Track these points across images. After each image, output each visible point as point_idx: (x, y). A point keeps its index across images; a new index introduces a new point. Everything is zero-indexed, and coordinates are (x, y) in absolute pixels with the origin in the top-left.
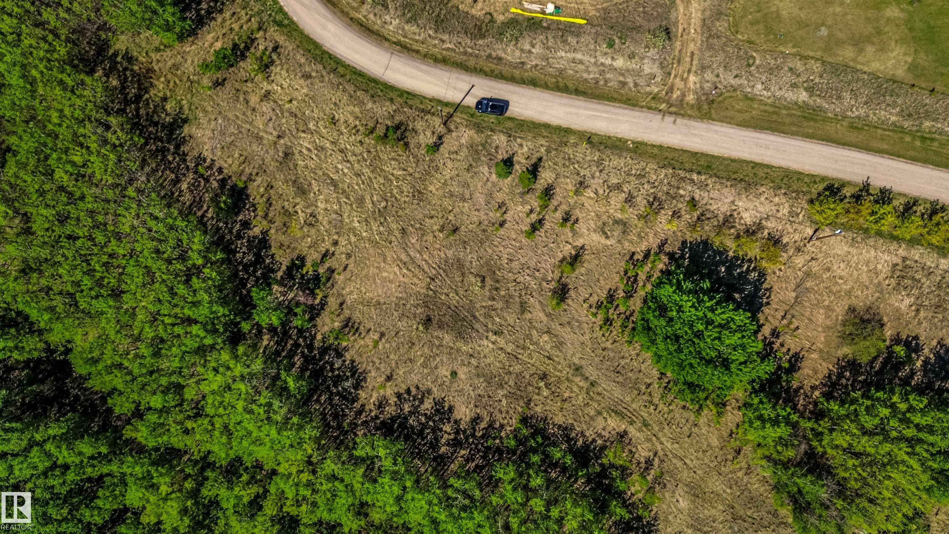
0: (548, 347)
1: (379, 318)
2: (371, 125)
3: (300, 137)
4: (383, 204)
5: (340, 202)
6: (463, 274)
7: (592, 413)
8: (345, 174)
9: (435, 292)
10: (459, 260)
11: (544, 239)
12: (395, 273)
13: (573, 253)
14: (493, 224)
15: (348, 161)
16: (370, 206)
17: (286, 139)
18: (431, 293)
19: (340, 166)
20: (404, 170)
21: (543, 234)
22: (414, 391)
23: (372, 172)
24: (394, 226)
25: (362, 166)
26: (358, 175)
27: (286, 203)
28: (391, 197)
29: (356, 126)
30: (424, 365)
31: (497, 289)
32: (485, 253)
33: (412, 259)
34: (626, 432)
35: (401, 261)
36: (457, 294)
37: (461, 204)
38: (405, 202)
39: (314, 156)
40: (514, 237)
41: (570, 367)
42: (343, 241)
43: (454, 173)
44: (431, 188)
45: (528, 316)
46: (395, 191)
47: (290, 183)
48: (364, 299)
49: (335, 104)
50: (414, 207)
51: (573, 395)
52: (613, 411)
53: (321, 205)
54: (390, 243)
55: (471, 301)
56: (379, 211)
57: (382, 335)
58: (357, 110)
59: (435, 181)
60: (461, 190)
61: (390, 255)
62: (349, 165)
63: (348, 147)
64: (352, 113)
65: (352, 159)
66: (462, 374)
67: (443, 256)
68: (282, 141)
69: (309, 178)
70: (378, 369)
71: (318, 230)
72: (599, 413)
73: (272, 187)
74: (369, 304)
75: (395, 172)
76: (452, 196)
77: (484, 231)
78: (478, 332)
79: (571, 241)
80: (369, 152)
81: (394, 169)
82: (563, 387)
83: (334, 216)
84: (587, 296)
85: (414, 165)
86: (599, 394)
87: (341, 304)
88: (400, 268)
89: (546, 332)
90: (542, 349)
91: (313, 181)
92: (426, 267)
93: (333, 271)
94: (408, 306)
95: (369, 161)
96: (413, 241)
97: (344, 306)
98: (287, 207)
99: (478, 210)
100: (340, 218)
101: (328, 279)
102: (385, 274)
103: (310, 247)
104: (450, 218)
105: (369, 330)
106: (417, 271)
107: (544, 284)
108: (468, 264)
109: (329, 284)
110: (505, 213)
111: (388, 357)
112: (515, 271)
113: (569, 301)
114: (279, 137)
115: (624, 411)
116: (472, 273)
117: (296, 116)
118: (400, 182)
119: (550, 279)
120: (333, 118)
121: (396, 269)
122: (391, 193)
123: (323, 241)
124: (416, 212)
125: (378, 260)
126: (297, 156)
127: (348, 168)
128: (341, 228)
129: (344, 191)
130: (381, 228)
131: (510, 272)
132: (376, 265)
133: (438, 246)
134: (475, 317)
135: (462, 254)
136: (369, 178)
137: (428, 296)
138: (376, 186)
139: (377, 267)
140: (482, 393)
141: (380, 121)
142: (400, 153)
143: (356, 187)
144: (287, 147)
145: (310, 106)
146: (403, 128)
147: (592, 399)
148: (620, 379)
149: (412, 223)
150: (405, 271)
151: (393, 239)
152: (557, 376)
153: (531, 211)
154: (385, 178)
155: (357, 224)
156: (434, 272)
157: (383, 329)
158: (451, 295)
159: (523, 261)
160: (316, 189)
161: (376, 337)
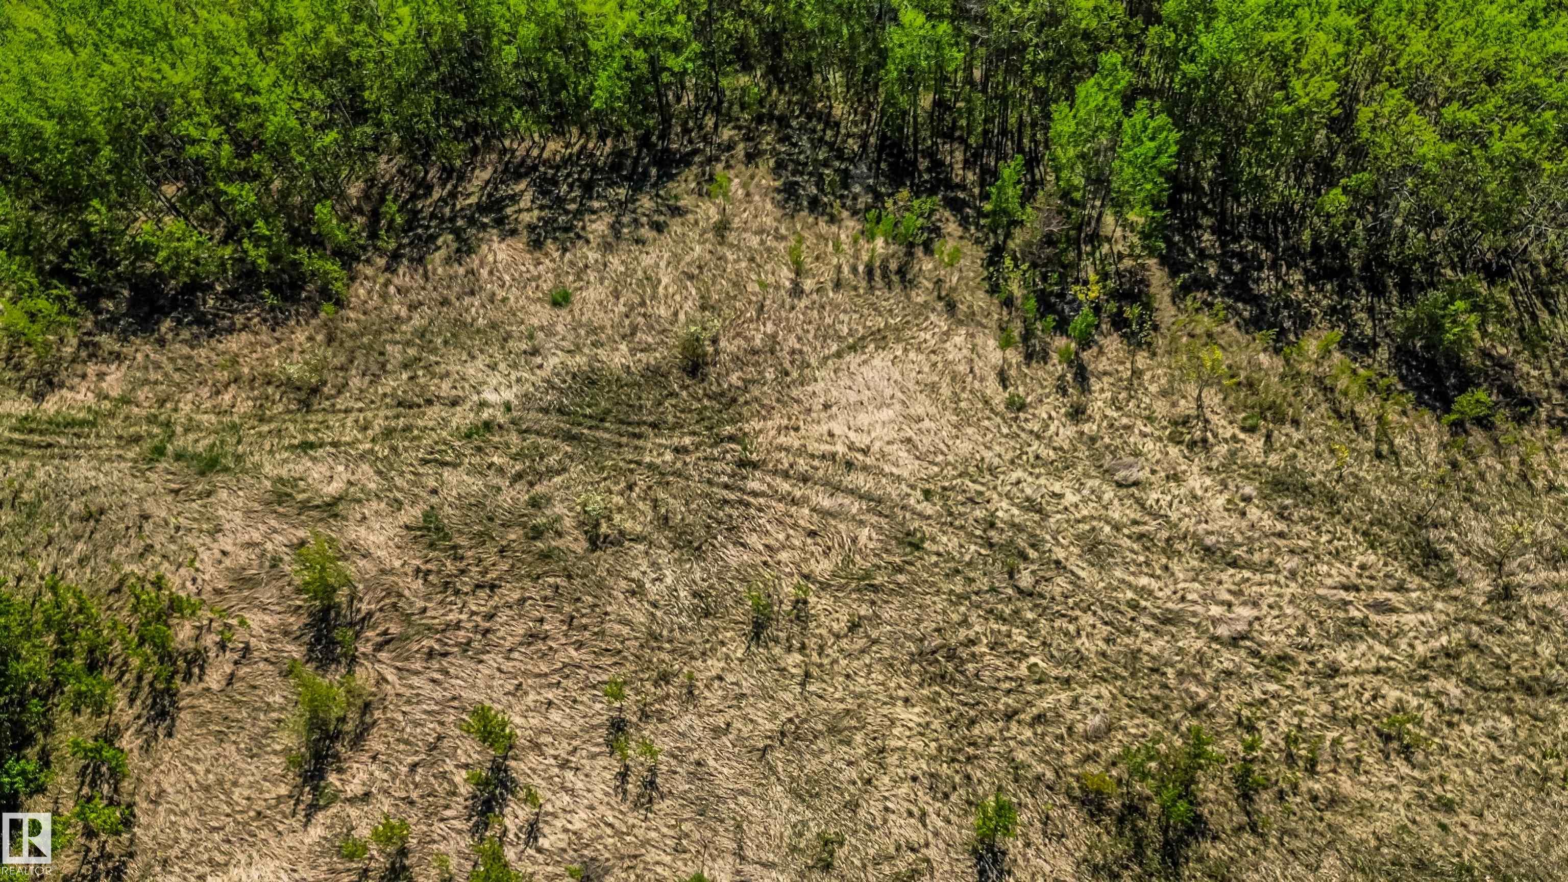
0: (317, 472)
1: (828, 321)
2: (1265, 803)
3: (1444, 628)
4: (1025, 580)
5: (1156, 516)
6: (664, 521)
7: (141, 395)
8: (1208, 598)
9: (719, 440)
10: (698, 552)
11: (449, 765)
12: (858, 430)
13: (333, 778)
14: (645, 716)
15: (1234, 641)
16: (1060, 554)
17: (1479, 601)
18: (729, 429)
19: (1247, 612)
20: (1039, 719)
21: (460, 777)
22: (646, 232)
23: (1135, 654)
24: (949, 542)
25: (1180, 651)
26: (1168, 619)
27: (1297, 436)
28: (1016, 612)
29: (1311, 768)
30: (649, 282)
31: (537, 533)
32: (626, 611)
33: (837, 489)
34: (38, 397)
35: (865, 468)
36: (651, 466)
37: (785, 715)
38: (965, 622)
39: (1350, 596)
40: (555, 716)
41: (239, 458)
42: (1066, 433)
43: (871, 808)
44: (912, 716)
45: (412, 514)
46: (1019, 636)
47: (1339, 489)
48: (898, 340)
49: (1448, 807)
50: (928, 626)
51: (208, 405)
52: (83, 423)
53: (1196, 482)
54: (927, 494)
55: (603, 469)
56: (1025, 557)
57: (797, 291)
58: (1358, 831)
59: (916, 744)
60: (812, 765)
61: (908, 466)
62: (1223, 631)
63: (1272, 687)
64: (1363, 809)
65: (1227, 659)
66: (541, 315)
67: (753, 540)
68: (1483, 585)
69: (1299, 528)
70: (760, 232)
71: (1150, 419)
72: (125, 400)
73: (1379, 455)
74: (880, 338)
75: (1065, 697)
76: (833, 730)
77: (665, 678)
78: (542, 410)
79: (353, 812)
80: (1198, 709)
81: (1075, 703)
82: (245, 406)
83: (1136, 474)
84: (243, 671)
85: (1021, 755)
86: (136, 439)
87: (951, 307)
88: (851, 447)
89: (337, 500)
90: (335, 457)
91: (1280, 526)
92: (785, 486)
93: (1029, 357)
94: (770, 375)
95: (1172, 682)
96: (864, 534)
97: (940, 306)
98: (1288, 428)
99: (718, 732)
100: (1120, 475)
101: (1027, 336)
102: (886, 414)
103: (1137, 373)
104: (797, 657)
105: (838, 285)
106: (802, 464)
107: (394, 629)
108: (664, 557)
109: (1017, 329)
110: (623, 776)
111: (752, 260)
112: (502, 618)
113: (296, 623)
114: (1507, 593)
115: (48, 439)
116: (637, 539)
117: (1528, 689)
118: (1023, 670)
119: (383, 655)
120: (1406, 752)
121: (861, 440)
122: (1028, 624)
123: (1114, 402)
124: (911, 614)
125: (927, 440)
126: (1399, 570)
127: (1215, 621)
128: (1096, 458)
129: (1169, 550)
130: (979, 513)
131: (522, 601)
132: (927, 423)
133: (784, 556)
134: (570, 438)
135: (698, 576)
136: (1129, 632)
137: (732, 421)
138: (1087, 619)
139: (920, 420)
140: (467, 300)
141: (1248, 838)
142: (1092, 769)
143: (1144, 581)
144: (1449, 578)
145: (1519, 750)
146: (1153, 857)
147: (152, 420)
148: (75, 506)
149: (901, 578)
150: (840, 449)
151: (928, 508)
152: (271, 420)
153: (532, 831)
154: (1080, 660)
155: (1057, 487)
156: (753, 485)
157: (804, 302)
158: (669, 457)
159: (493, 659)
160: (1254, 513)
161: (808, 284)
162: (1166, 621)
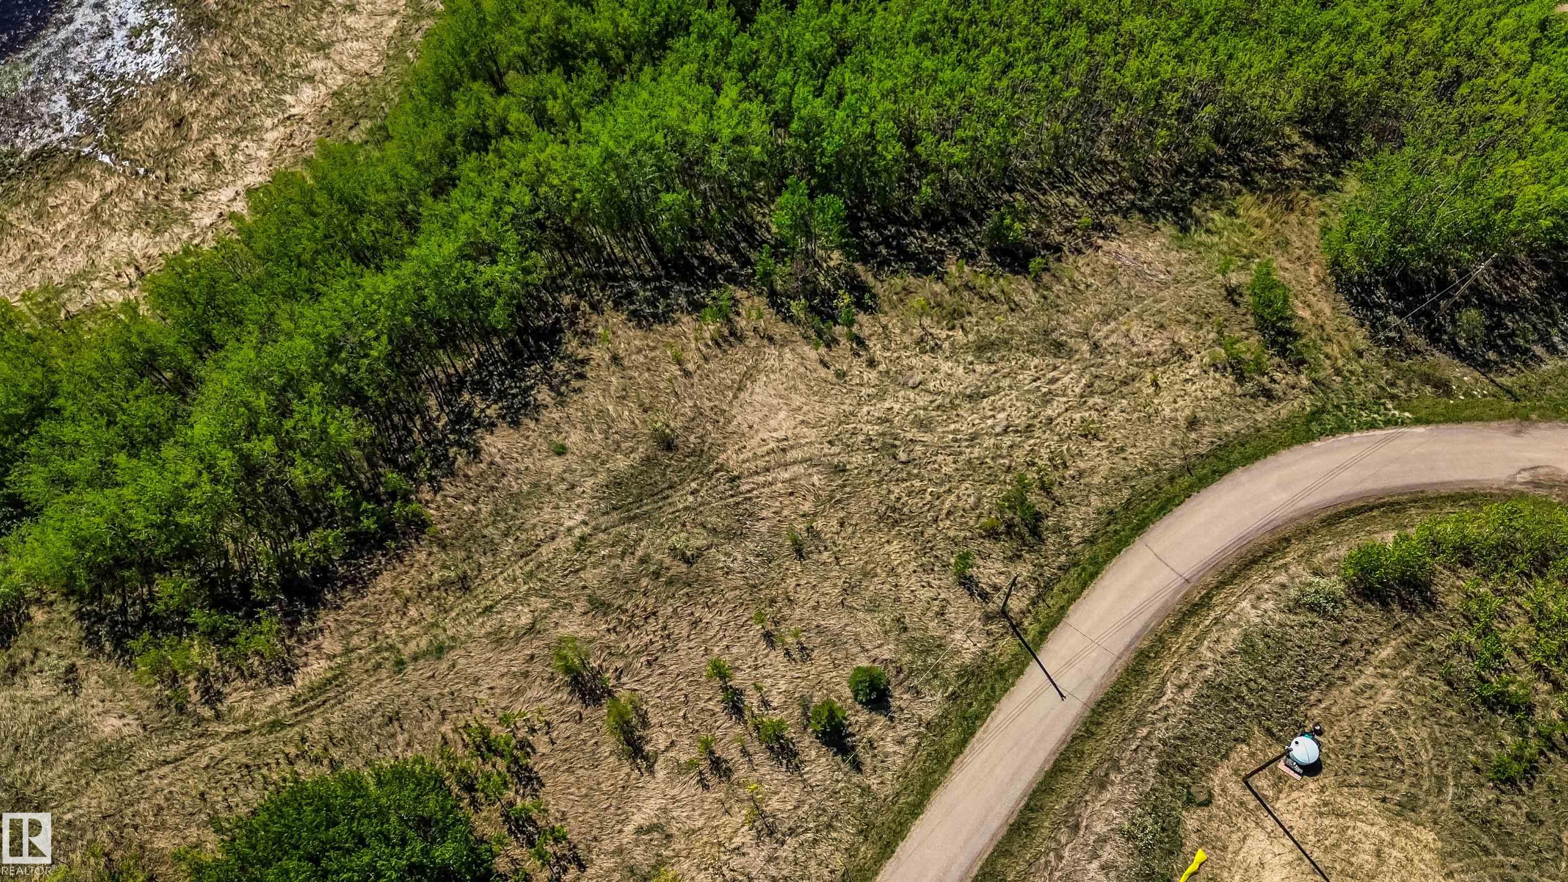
0: (508, 617)
1: (717, 382)
2: (1057, 491)
3: (1081, 376)
4: (903, 456)
5: (938, 394)
6: (714, 531)
7: (355, 641)
8: (984, 418)
9: (710, 476)
10: (744, 536)
11: (701, 704)
12: (775, 430)
13: (648, 748)
14: (777, 623)
15: (1005, 431)
16: (909, 436)
17: (1087, 355)
18: (712, 467)
19: (1002, 416)
20: (949, 513)
21: (711, 705)
22: (575, 384)
23: (969, 461)
24: (857, 459)
25: (987, 449)
26: (973, 438)
27: (974, 320)
28: (909, 473)
29: (1066, 467)
30: (602, 413)
31: (657, 575)
32: (731, 584)
33: (786, 465)
34: (289, 681)
35: (792, 447)
36: (686, 509)
37: (840, 583)
38: (890, 492)
39: (1038, 383)
40: (734, 650)
41: (453, 638)
42: (872, 376)
43: (906, 595)
44: (895, 546)
45: (580, 607)
46: (917, 483)
47: (1006, 336)
48: (759, 372)
49: (1122, 449)
50: (874, 504)
51: (404, 623)
52: (335, 677)
53: (945, 367)
54: (830, 442)
55: (662, 525)
56: (895, 446)
57: (687, 374)
58: (1096, 480)
59: (905, 557)
60: (867, 595)
61: (812, 434)
62: (998, 429)
63: (1032, 441)
64: (1093, 470)
65: (1007, 440)
66: (556, 465)
67: (764, 514)
68: (1085, 347)
69: (1001, 364)
70: (639, 351)
71: (906, 348)
72: (348, 651)
73: (1012, 310)
74: (749, 376)
75: (953, 497)
76: (865, 575)
77: (773, 601)
78: (604, 514)
79: (670, 754)
80: (1009, 469)
81: (959, 498)
82: (429, 611)
83: (918, 378)
84: (554, 735)
85: (951, 534)
86: (378, 666)
87: (771, 339)
88: (779, 441)
89: (533, 625)
90: (511, 604)
91: (993, 368)
92: (761, 479)
93: (828, 346)
94: (709, 427)
95: (991, 464)
96: (815, 479)
97: (766, 342)
98: (968, 319)
99: (815, 608)
100: (911, 383)
101: (820, 334)
102: (782, 415)
103: (885, 327)
104: (826, 554)
105: (706, 359)
106: (761, 463)
107: (620, 664)
108: (728, 548)
109: (812, 333)
110: (788, 653)
111: (649, 370)
112: (671, 624)
113: (564, 695)
114: (1096, 346)
115: (321, 698)
116: (709, 547)
117: (1124, 383)
118: (929, 498)
119: (624, 679)
120: (1096, 437)
121: (780, 434)
122: (917, 476)
123: (886, 348)
124: (863, 503)
125: (811, 416)
126: (1050, 360)
127: (993, 427)
128: (894, 381)
129: (954, 407)
130: (862, 438)
131: (675, 611)
132: (805, 408)
133: (785, 512)
134: (632, 519)
135: (752, 546)
136: (961, 453)
137: (710, 462)
138: (940, 458)
139: (800, 408)
140: (505, 481)
141: (1059, 509)
142: (983, 520)
143: (952, 427)
144: (1071, 353)
145: (1135, 411)
146: (1030, 539)
147: (378, 650)
148: (377, 720)
149: (848, 489)
150: (772, 445)
151: (835, 450)
152: (452, 609)
153: (765, 703)
154: (949, 478)
155: (887, 405)
156: (744, 488)
157: (696, 379)
158: (691, 498)
159: (683, 645)
160: (978, 368)
161: (690, 367)
162: (972, 439)
